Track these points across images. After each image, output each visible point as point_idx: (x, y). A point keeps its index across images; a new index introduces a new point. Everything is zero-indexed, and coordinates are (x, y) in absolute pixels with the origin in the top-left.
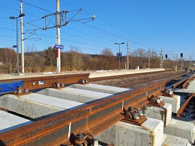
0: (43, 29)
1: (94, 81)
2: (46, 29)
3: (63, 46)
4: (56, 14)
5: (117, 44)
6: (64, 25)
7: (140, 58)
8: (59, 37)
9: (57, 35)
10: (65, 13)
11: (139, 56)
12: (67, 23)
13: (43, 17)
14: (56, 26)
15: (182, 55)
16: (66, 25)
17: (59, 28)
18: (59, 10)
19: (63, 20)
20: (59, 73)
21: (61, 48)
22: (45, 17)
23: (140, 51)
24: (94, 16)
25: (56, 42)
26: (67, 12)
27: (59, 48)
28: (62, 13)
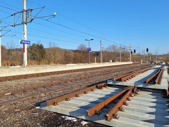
0: (12, 26)
1: (57, 74)
2: (14, 26)
3: (29, 42)
4: (22, 12)
5: (87, 40)
6: (29, 22)
7: (113, 53)
8: (26, 34)
9: (24, 31)
10: (31, 11)
11: (113, 51)
12: (32, 20)
13: (12, 15)
14: (23, 23)
15: (147, 50)
16: (31, 21)
17: (25, 25)
18: (25, 8)
19: (29, 17)
20: (25, 67)
21: (27, 44)
22: (14, 14)
23: (114, 47)
24: (55, 14)
25: (23, 37)
26: (32, 10)
27: (26, 43)
28: (28, 11)
